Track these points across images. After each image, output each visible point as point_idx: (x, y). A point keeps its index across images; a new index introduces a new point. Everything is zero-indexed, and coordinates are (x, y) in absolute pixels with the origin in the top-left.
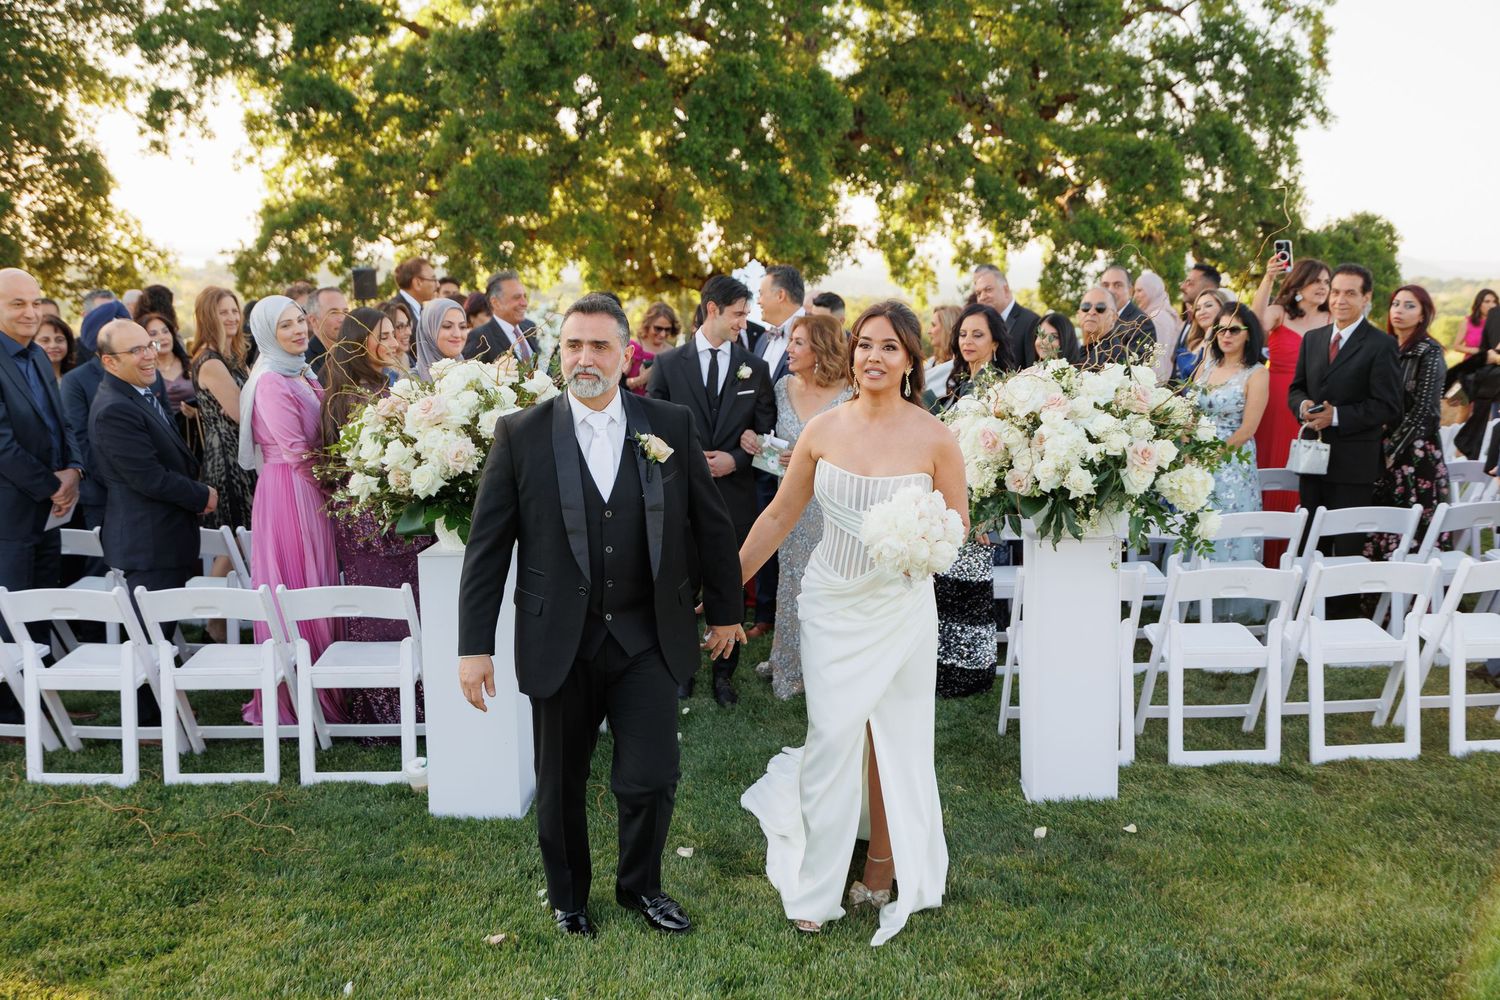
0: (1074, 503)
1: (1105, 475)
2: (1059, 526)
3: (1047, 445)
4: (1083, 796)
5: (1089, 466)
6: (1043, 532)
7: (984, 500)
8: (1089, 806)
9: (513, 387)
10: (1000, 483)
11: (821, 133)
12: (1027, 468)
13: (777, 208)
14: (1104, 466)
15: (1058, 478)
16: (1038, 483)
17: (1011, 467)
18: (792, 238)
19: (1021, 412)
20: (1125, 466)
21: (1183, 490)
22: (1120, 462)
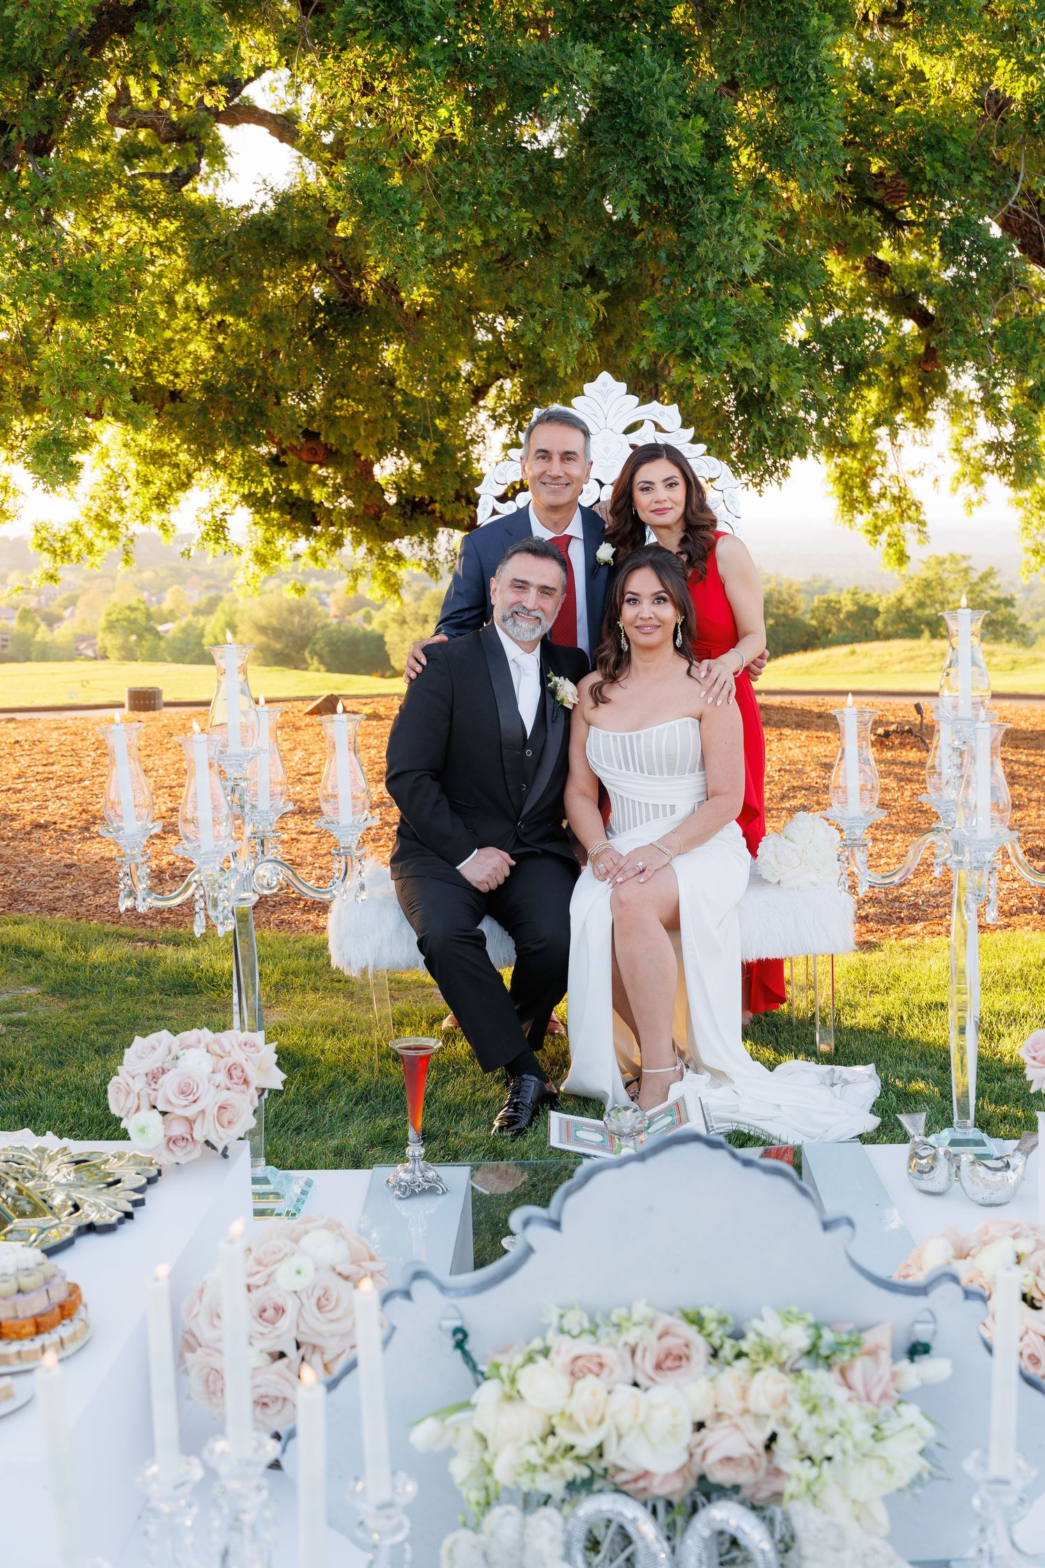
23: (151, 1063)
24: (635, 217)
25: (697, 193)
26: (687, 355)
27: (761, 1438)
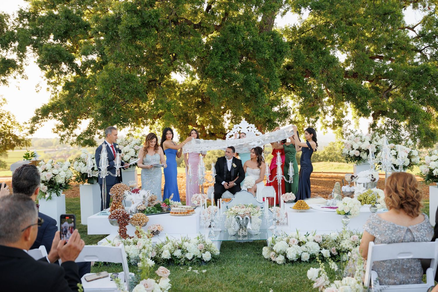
11: (276, 60)
13: (254, 95)
18: (262, 109)
23: (196, 196)
24: (249, 97)
25: (258, 93)
26: (257, 115)
27: (249, 212)
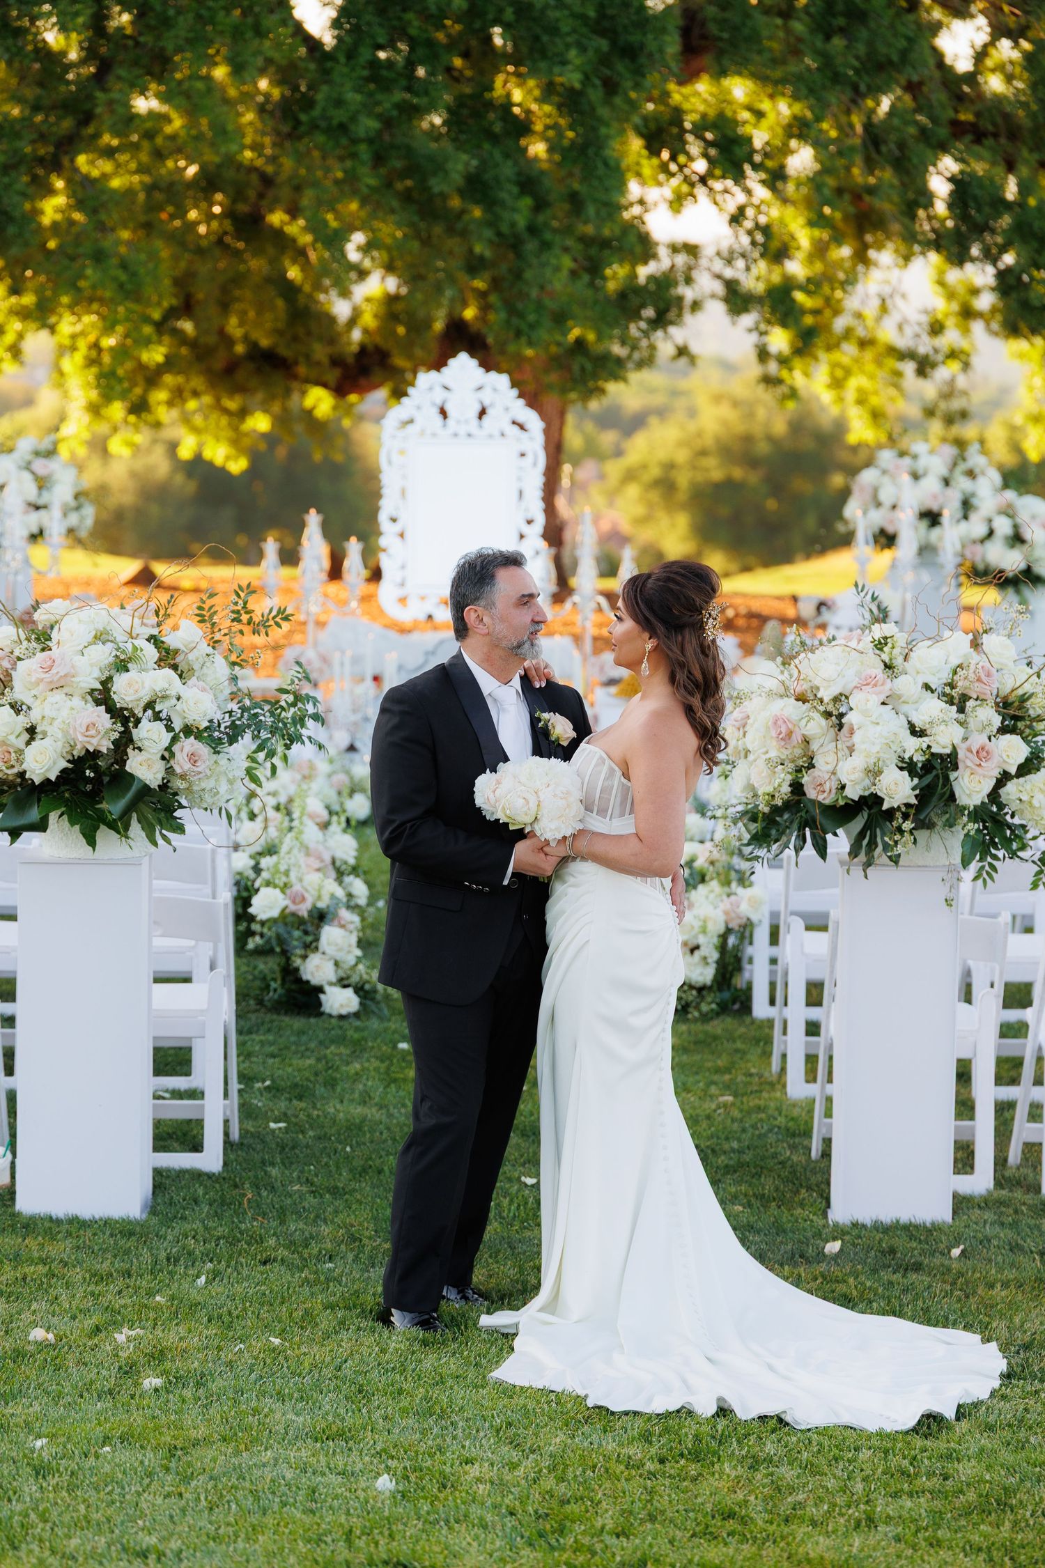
0: (890, 813)
1: (928, 779)
2: (872, 845)
3: (857, 738)
4: (905, 1217)
5: (909, 767)
6: (854, 852)
7: (776, 810)
8: (910, 1230)
9: (153, 639)
10: (797, 788)
12: (830, 768)
14: (928, 767)
15: (867, 782)
16: (843, 787)
17: (811, 766)
19: (827, 694)
20: (956, 768)
21: (1035, 803)
22: (950, 761)
